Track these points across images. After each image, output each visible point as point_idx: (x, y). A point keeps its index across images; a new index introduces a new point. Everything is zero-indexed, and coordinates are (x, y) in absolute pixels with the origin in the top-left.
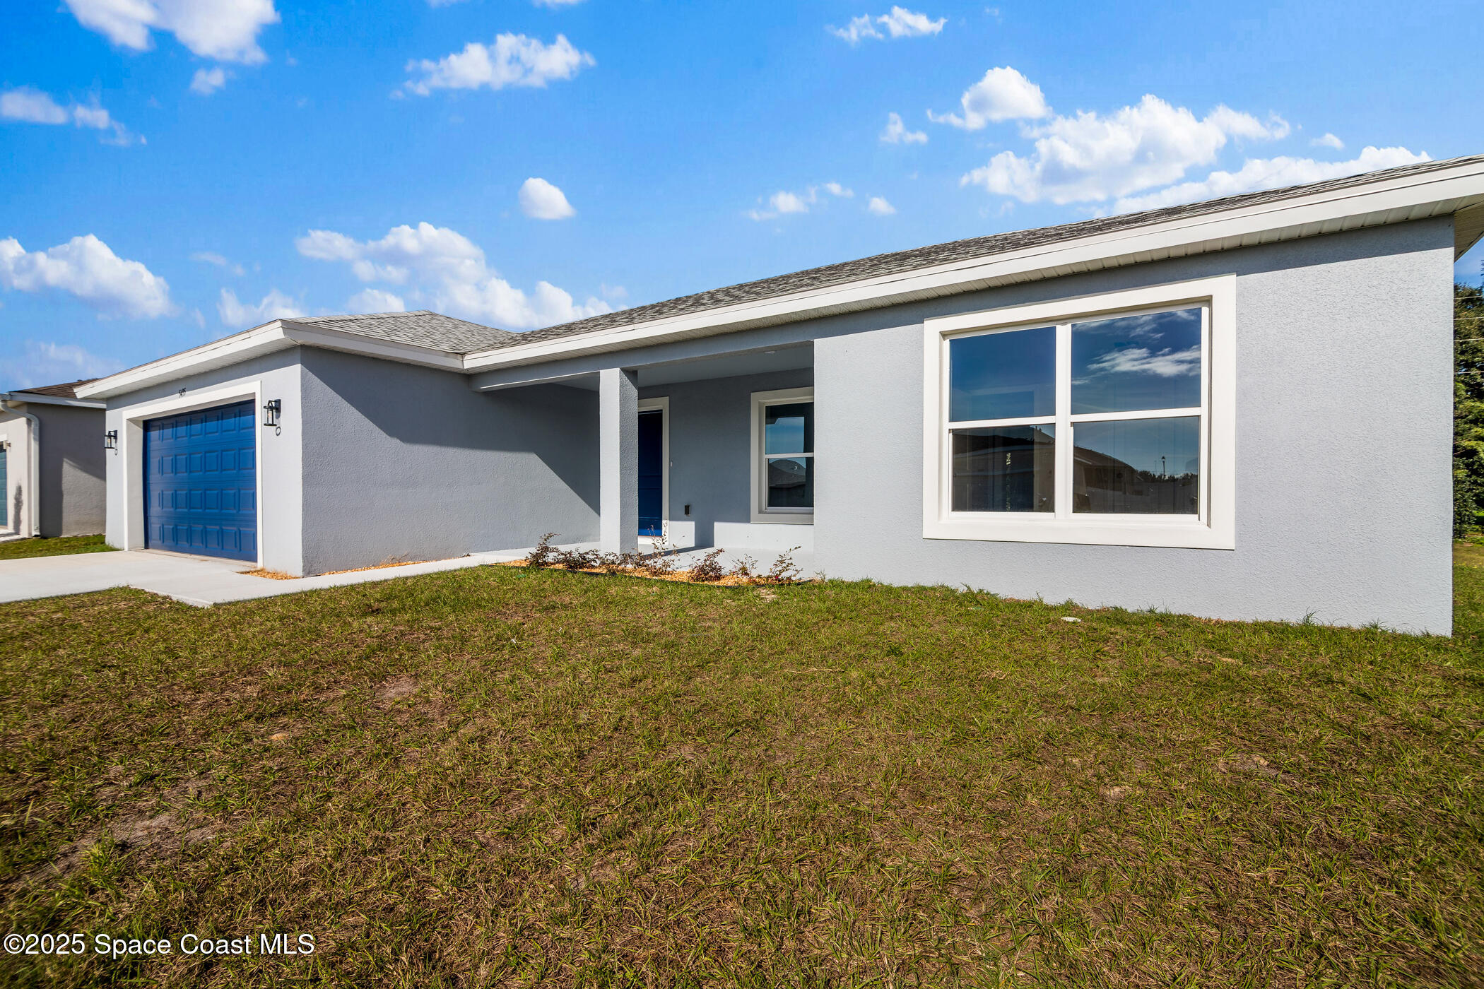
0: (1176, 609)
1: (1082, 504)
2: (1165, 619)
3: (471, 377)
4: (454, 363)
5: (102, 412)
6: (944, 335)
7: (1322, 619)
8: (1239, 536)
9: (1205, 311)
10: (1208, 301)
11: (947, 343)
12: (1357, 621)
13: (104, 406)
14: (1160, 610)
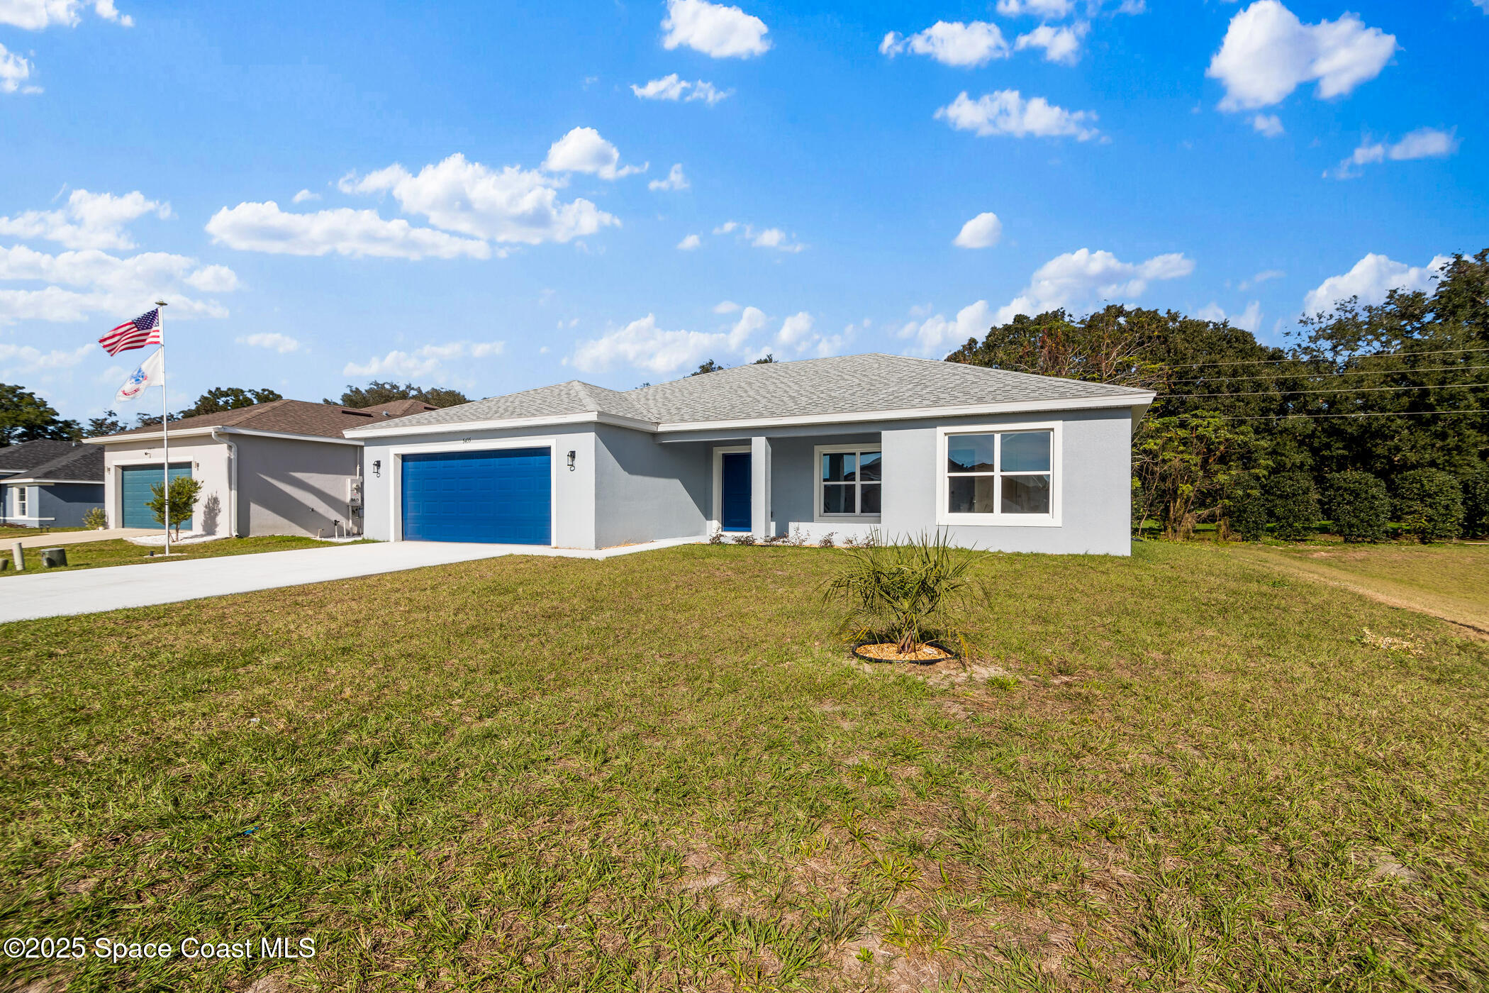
0: (1041, 552)
1: (1005, 509)
2: (1036, 555)
3: (655, 435)
4: (653, 429)
5: (362, 447)
6: (946, 434)
7: (1091, 552)
8: (1063, 522)
9: (1052, 433)
10: (1053, 430)
11: (947, 437)
12: (1102, 552)
13: (362, 443)
14: (1035, 552)
